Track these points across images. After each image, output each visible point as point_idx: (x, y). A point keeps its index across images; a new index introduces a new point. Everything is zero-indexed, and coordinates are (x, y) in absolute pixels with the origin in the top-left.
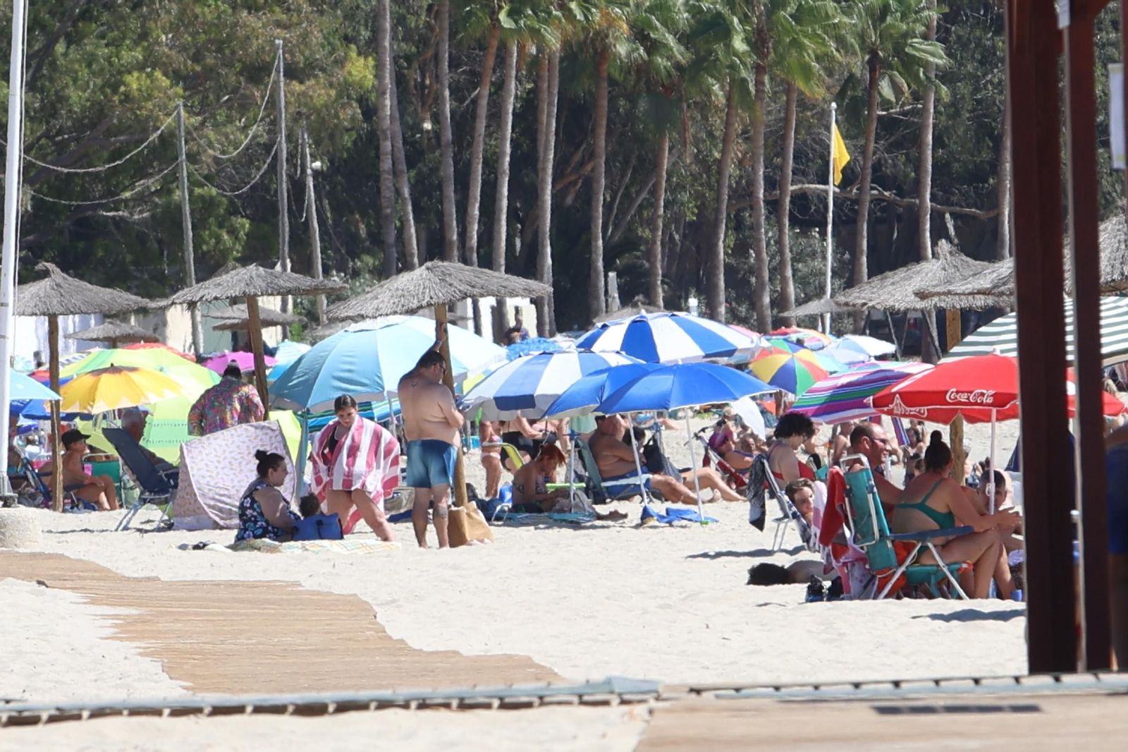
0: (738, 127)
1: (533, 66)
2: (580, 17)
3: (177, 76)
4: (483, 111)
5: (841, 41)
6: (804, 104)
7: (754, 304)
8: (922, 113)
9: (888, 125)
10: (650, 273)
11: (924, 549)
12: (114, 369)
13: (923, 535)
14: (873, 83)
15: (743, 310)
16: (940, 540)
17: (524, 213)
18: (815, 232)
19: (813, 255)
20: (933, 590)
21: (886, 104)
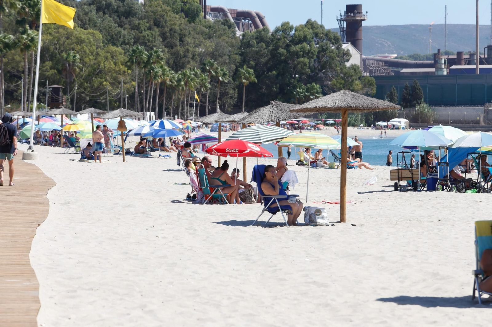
0: (183, 94)
1: (156, 84)
2: (163, 78)
3: (110, 83)
4: (149, 90)
5: (197, 83)
6: (192, 91)
7: (184, 117)
8: (207, 93)
9: (202, 95)
10: (170, 112)
11: (218, 190)
12: (73, 124)
13: (218, 186)
14: (201, 89)
15: (182, 117)
16: (222, 188)
17: (154, 104)
18: (192, 108)
19: (192, 111)
20: (219, 200)
21: (202, 92)
